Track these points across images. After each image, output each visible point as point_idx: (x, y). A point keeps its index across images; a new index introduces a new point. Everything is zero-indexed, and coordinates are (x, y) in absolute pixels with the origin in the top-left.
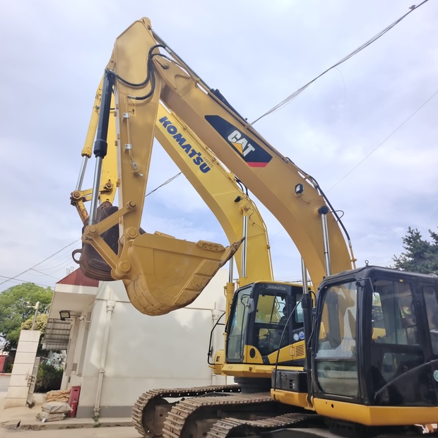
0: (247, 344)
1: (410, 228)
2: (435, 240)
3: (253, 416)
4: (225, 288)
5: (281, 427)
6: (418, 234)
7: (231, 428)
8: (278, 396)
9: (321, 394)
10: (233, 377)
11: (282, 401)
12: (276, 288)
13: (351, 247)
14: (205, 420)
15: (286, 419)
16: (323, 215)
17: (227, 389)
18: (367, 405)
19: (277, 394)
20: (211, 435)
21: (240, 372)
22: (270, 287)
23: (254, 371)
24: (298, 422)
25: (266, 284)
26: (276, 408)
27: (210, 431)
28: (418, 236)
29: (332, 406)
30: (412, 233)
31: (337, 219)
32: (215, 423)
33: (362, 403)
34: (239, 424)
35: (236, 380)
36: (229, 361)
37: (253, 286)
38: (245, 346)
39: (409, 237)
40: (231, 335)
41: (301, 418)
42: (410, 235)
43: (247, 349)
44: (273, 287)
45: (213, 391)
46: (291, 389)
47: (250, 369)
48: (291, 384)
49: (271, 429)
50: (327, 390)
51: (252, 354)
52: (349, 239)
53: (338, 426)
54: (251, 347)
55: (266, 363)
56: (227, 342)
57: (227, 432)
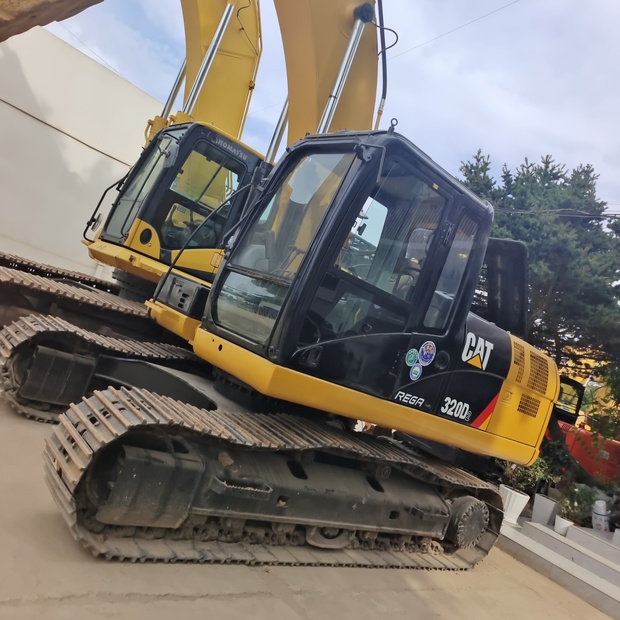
0: (142, 217)
1: (479, 153)
2: (503, 184)
3: (105, 329)
4: (150, 123)
5: (140, 357)
6: (487, 164)
7: (42, 329)
8: (156, 312)
9: (213, 325)
10: (113, 269)
11: (159, 320)
12: (230, 148)
13: (380, 113)
14: (13, 307)
15: (157, 349)
16: (359, 22)
17: (102, 286)
18: (275, 362)
19: (156, 308)
20: (7, 331)
21: (112, 257)
22: (220, 142)
23: (136, 264)
24: (172, 360)
25: (214, 134)
26: (151, 330)
27: (9, 324)
28: (485, 168)
29: (220, 348)
30: (479, 160)
31: (380, 49)
32: (25, 316)
33: (266, 356)
34: (60, 330)
35: (115, 275)
36: (105, 238)
37: (190, 126)
38: (137, 220)
39: (472, 166)
40: (124, 197)
41: (179, 354)
42: (474, 162)
43: (139, 226)
44: (225, 145)
45: (74, 278)
46: (180, 307)
47: (131, 259)
48: (182, 300)
49: (120, 354)
50: (224, 322)
51: (145, 237)
52: (384, 96)
53: (228, 382)
54: (145, 225)
55: (165, 260)
56: (115, 206)
57: (31, 334)
